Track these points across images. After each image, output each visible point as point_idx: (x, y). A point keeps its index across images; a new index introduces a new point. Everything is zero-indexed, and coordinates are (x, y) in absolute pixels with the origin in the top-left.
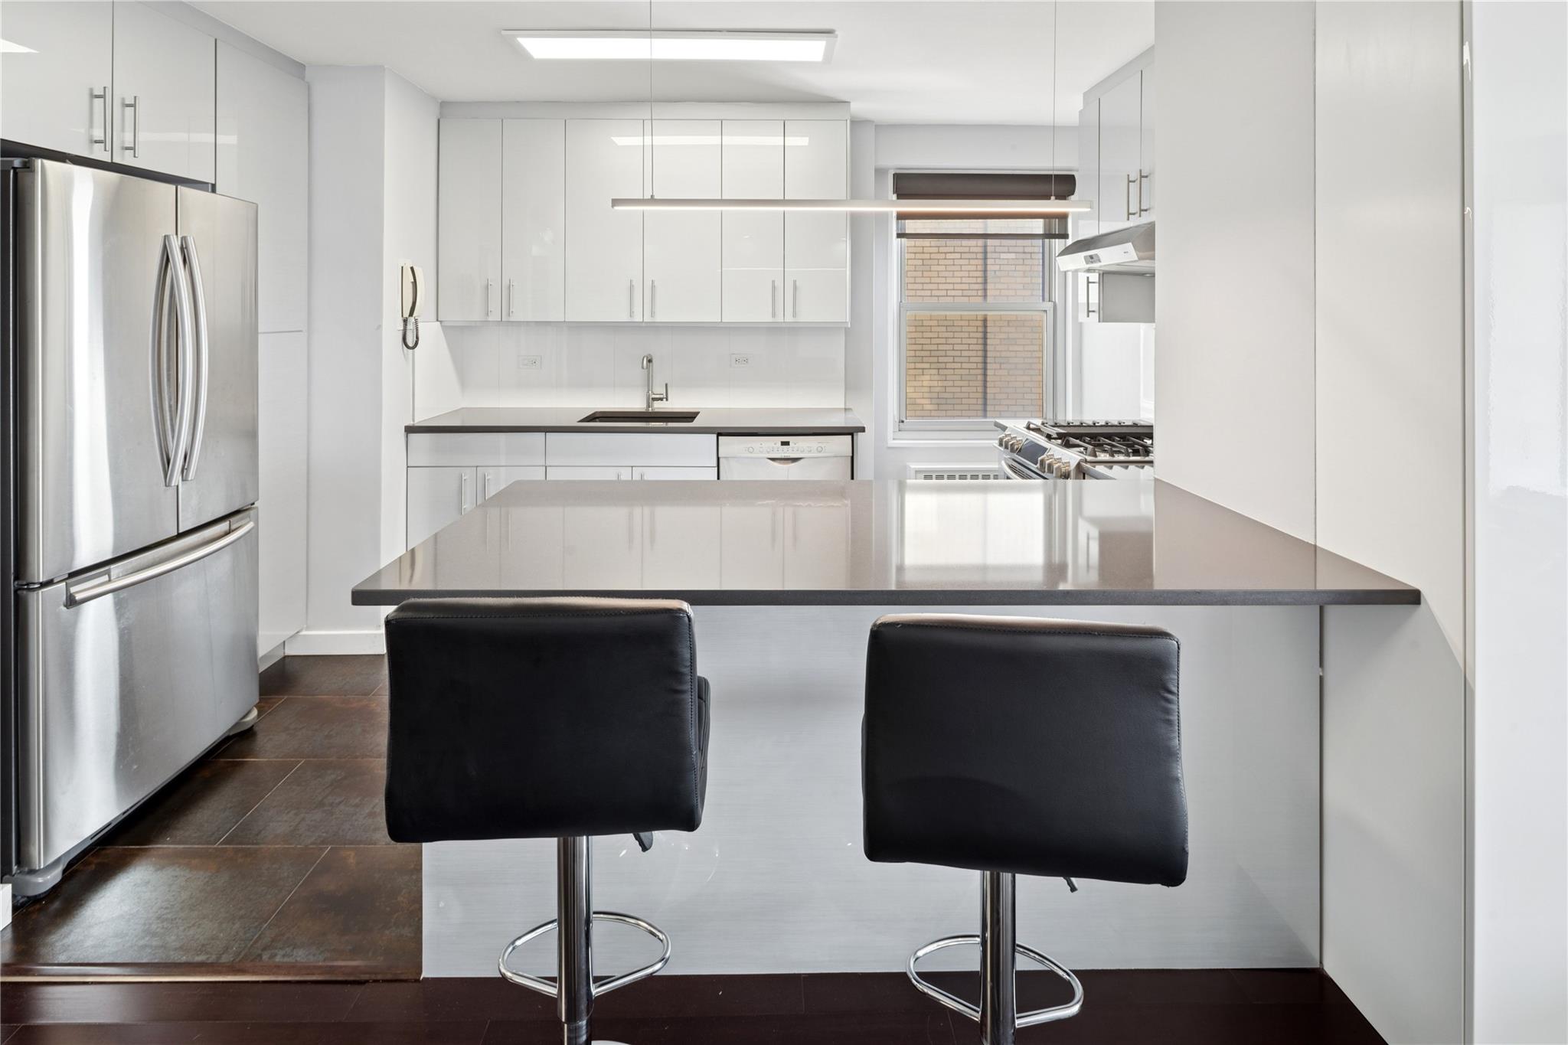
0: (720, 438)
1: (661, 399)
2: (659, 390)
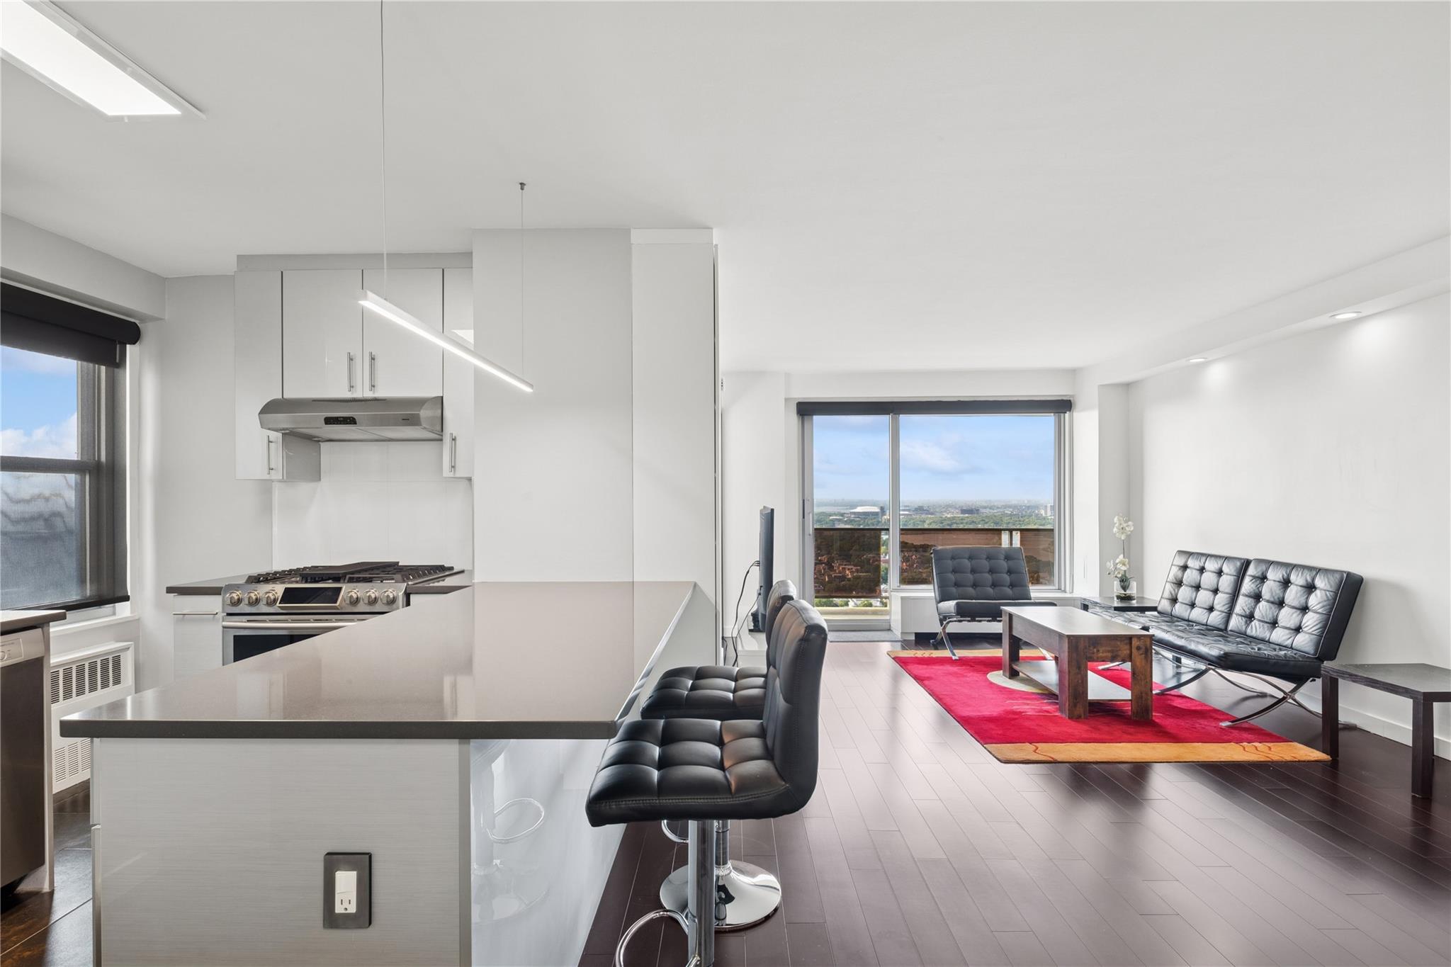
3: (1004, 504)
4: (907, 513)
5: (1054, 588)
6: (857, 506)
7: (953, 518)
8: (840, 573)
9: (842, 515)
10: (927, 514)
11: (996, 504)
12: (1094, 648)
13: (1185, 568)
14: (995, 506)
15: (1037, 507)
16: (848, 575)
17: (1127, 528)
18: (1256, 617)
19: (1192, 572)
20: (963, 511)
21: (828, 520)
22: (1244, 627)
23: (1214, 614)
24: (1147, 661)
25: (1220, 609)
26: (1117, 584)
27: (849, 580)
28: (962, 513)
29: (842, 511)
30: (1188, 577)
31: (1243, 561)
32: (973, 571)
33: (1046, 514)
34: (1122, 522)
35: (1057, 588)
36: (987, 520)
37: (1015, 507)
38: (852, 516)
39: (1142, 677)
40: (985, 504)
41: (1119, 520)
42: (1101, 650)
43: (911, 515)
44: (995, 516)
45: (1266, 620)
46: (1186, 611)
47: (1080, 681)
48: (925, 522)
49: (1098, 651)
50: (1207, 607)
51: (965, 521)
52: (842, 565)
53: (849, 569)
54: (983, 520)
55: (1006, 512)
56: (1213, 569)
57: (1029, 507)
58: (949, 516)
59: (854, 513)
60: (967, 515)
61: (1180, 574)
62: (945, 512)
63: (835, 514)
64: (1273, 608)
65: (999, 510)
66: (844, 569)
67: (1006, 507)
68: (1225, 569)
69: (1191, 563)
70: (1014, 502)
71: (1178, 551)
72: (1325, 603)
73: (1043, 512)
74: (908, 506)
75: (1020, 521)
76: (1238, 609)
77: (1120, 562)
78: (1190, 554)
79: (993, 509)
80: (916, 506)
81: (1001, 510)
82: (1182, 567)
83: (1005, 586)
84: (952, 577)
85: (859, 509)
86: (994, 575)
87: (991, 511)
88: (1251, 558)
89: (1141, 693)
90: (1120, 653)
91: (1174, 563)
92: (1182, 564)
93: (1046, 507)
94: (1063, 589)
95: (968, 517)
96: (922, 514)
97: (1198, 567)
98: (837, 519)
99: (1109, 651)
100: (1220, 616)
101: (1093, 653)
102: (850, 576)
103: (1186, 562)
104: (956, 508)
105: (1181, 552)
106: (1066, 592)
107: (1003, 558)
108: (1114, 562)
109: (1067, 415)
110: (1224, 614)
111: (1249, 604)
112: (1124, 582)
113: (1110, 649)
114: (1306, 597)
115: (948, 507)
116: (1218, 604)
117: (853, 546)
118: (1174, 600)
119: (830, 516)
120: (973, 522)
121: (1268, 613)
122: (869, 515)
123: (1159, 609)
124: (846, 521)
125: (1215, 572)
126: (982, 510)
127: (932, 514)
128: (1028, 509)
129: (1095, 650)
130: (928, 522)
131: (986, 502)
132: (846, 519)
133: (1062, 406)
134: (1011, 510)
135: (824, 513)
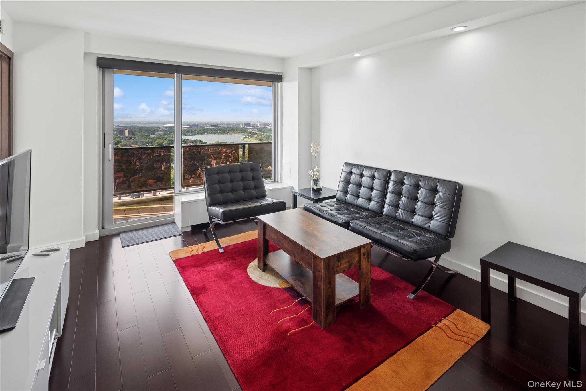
3: (227, 123)
4: (189, 127)
5: (272, 180)
6: (166, 124)
7: (208, 128)
8: (158, 153)
9: (159, 128)
10: (197, 127)
11: (224, 123)
13: (351, 173)
14: (224, 124)
15: (239, 124)
16: (162, 154)
17: (317, 150)
18: (401, 207)
19: (356, 177)
20: (212, 126)
21: (152, 130)
22: (394, 214)
23: (372, 203)
24: (368, 263)
25: (376, 200)
26: (312, 182)
27: (162, 156)
28: (211, 127)
29: (159, 126)
30: (354, 179)
31: (387, 171)
32: (232, 181)
33: (242, 127)
34: (315, 146)
35: (274, 180)
36: (221, 129)
37: (231, 124)
38: (164, 128)
39: (366, 275)
40: (220, 123)
41: (314, 145)
42: (343, 263)
43: (190, 128)
44: (224, 128)
45: (408, 210)
46: (355, 200)
47: (331, 294)
48: (196, 130)
49: (341, 264)
50: (368, 199)
51: (212, 130)
52: (159, 150)
53: (162, 152)
54: (220, 130)
55: (228, 126)
56: (369, 175)
57: (236, 124)
58: (206, 128)
59: (165, 127)
60: (213, 127)
61: (348, 176)
62: (205, 126)
63: (156, 128)
64: (412, 203)
65: (225, 125)
66: (159, 152)
67: (228, 124)
68: (376, 175)
69: (354, 170)
70: (231, 122)
71: (345, 163)
72: (447, 202)
73: (241, 126)
74: (189, 124)
75: (233, 129)
76: (388, 200)
77: (316, 171)
78: (352, 165)
79: (224, 125)
80: (193, 124)
81: (227, 125)
82: (349, 172)
83: (251, 189)
84: (218, 187)
85: (167, 125)
86: (245, 182)
87: (223, 126)
88: (392, 170)
89: (365, 288)
90: (353, 261)
91: (343, 170)
92: (348, 171)
93: (242, 124)
94: (277, 181)
95: (214, 128)
96: (195, 127)
97: (359, 173)
98: (156, 130)
100: (377, 205)
102: (162, 155)
103: (351, 169)
104: (209, 125)
105: (347, 164)
106: (278, 182)
107: (249, 170)
108: (313, 171)
109: (279, 84)
110: (379, 204)
111: (395, 199)
112: (316, 182)
113: (347, 260)
114: (433, 197)
115: (206, 124)
116: (375, 197)
117: (164, 142)
118: (346, 193)
119: (153, 128)
120: (216, 130)
121: (408, 205)
122: (172, 128)
123: (337, 196)
124: (161, 131)
125: (371, 178)
126: (219, 125)
127: (199, 127)
128: (236, 125)
129: (339, 264)
130: (197, 130)
131: (221, 123)
132: (161, 130)
134: (230, 125)
135: (150, 127)
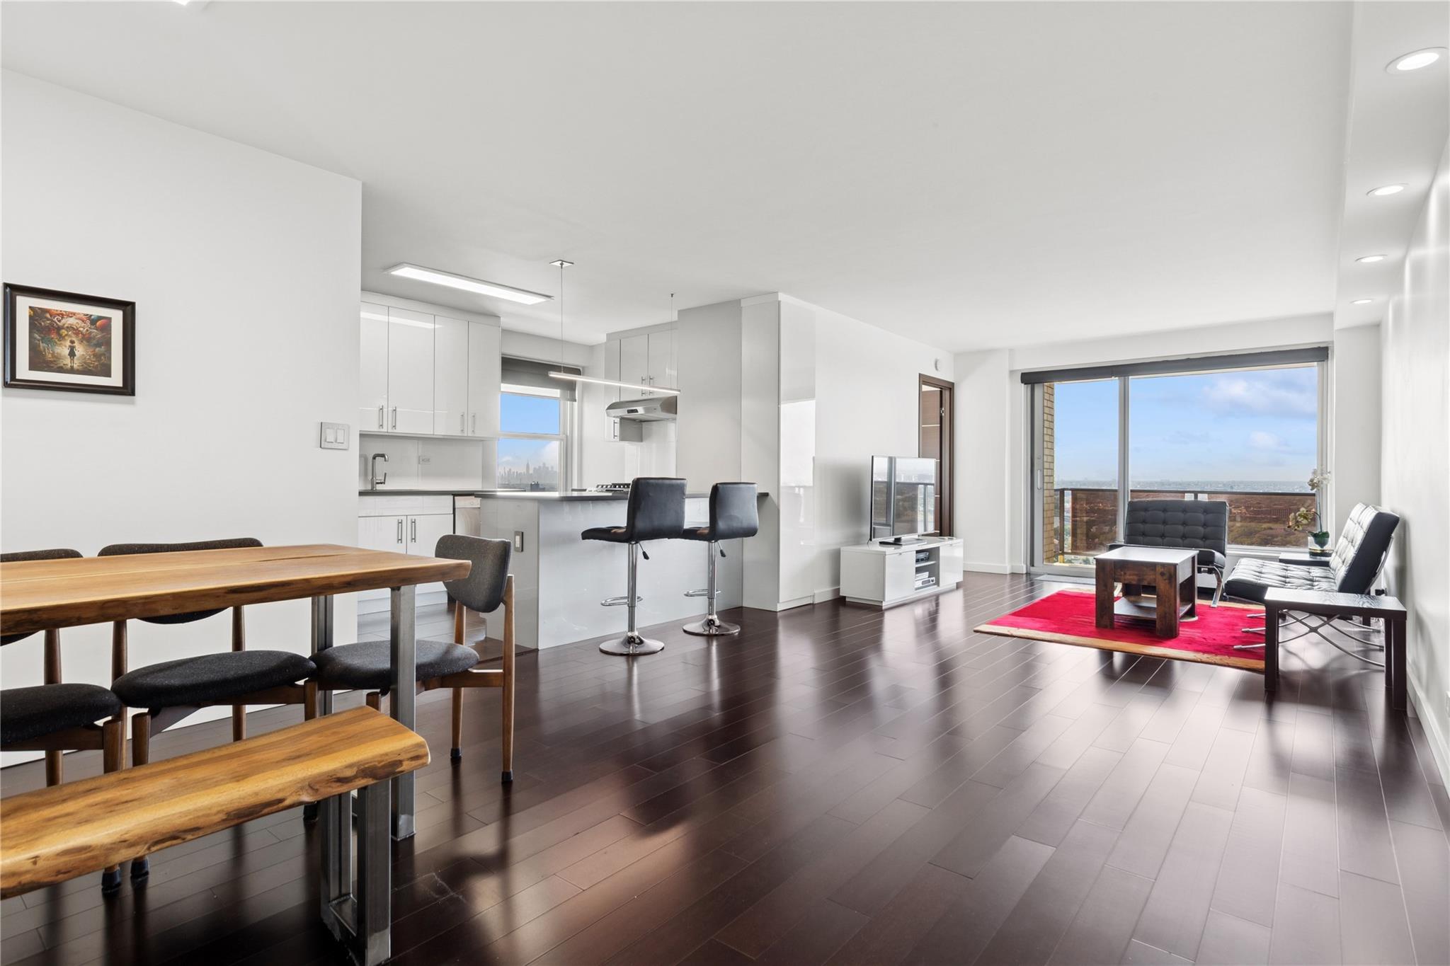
0: (456, 498)
1: (381, 483)
2: (380, 478)
12: (1121, 571)
24: (1171, 586)
32: (1166, 522)
39: (1167, 599)
42: (1128, 573)
47: (1106, 597)
49: (1125, 574)
83: (1198, 538)
84: (1141, 527)
89: (1166, 614)
90: (1146, 577)
99: (1137, 575)
101: (1121, 575)
109: (1326, 364)
113: (1136, 573)
129: (1122, 573)
133: (1321, 353)
